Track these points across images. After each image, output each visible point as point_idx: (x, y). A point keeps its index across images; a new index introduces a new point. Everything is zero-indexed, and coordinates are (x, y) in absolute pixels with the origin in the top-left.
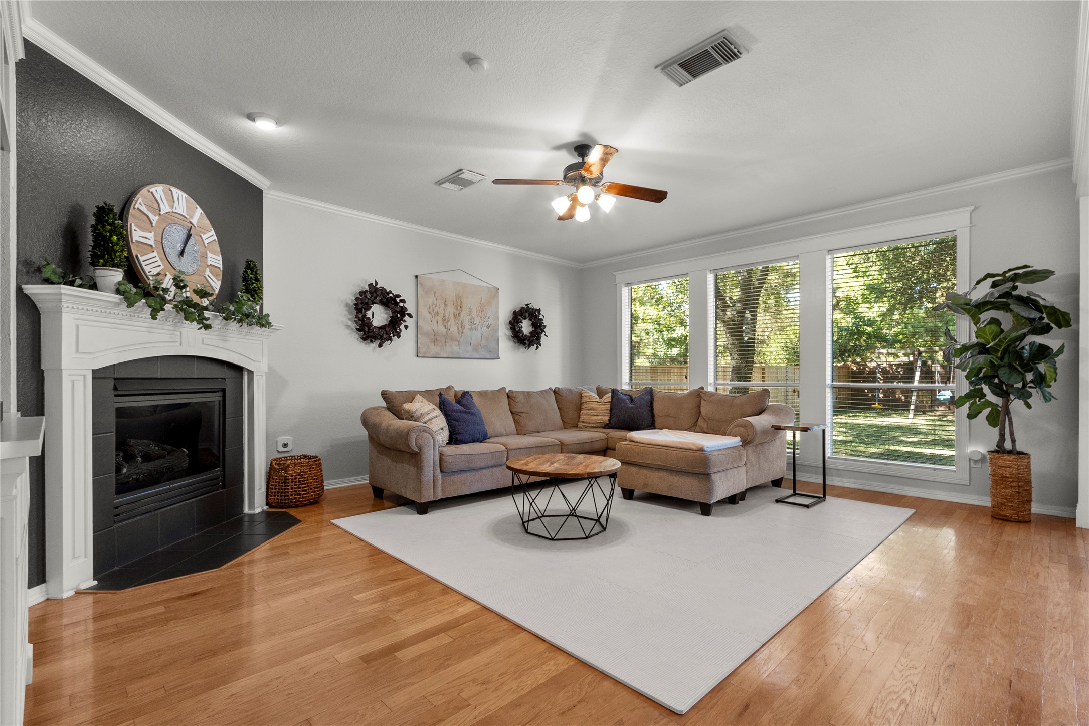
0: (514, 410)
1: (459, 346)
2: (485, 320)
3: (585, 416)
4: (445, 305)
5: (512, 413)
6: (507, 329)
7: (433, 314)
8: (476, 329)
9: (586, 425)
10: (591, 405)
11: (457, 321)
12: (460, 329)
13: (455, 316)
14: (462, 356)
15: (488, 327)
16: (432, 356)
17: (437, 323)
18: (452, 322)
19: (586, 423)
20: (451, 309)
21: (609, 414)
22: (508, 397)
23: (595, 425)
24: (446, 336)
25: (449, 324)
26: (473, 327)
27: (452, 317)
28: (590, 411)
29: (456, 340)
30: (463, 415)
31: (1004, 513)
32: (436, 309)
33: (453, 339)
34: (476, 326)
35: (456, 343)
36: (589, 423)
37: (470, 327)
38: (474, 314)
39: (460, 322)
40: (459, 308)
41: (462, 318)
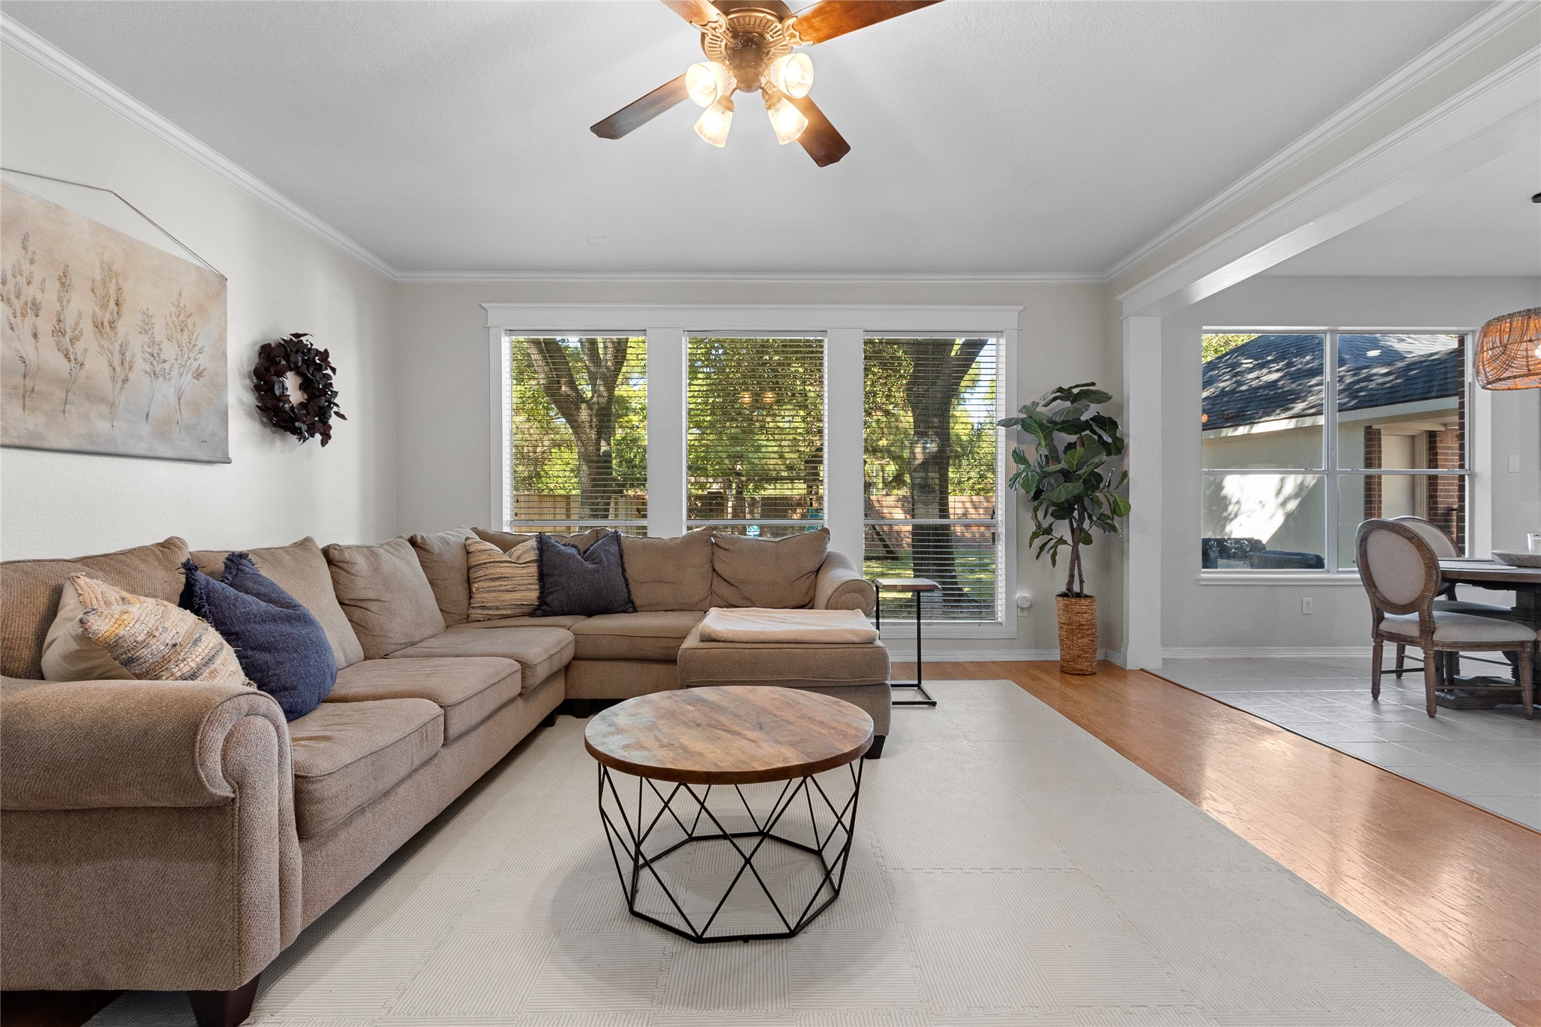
0: (349, 595)
1: (112, 417)
2: (192, 355)
3: (485, 594)
4: (64, 283)
5: (341, 604)
6: (245, 387)
7: (17, 304)
8: (166, 376)
9: (490, 612)
10: (499, 570)
11: (106, 344)
12: (118, 369)
13: (98, 326)
14: (122, 450)
15: (198, 375)
16: (17, 442)
17: (35, 336)
18: (89, 340)
19: (490, 608)
20: (81, 305)
21: (537, 587)
22: (330, 562)
23: (509, 612)
24: (67, 384)
25: (79, 346)
26: (158, 368)
27: (87, 326)
28: (497, 583)
29: (103, 400)
30: (286, 628)
31: (1080, 667)
32: (31, 292)
33: (93, 396)
34: (167, 366)
35: (104, 409)
36: (498, 608)
37: (148, 367)
38: (160, 333)
39: (117, 348)
40: (112, 305)
41: (121, 338)
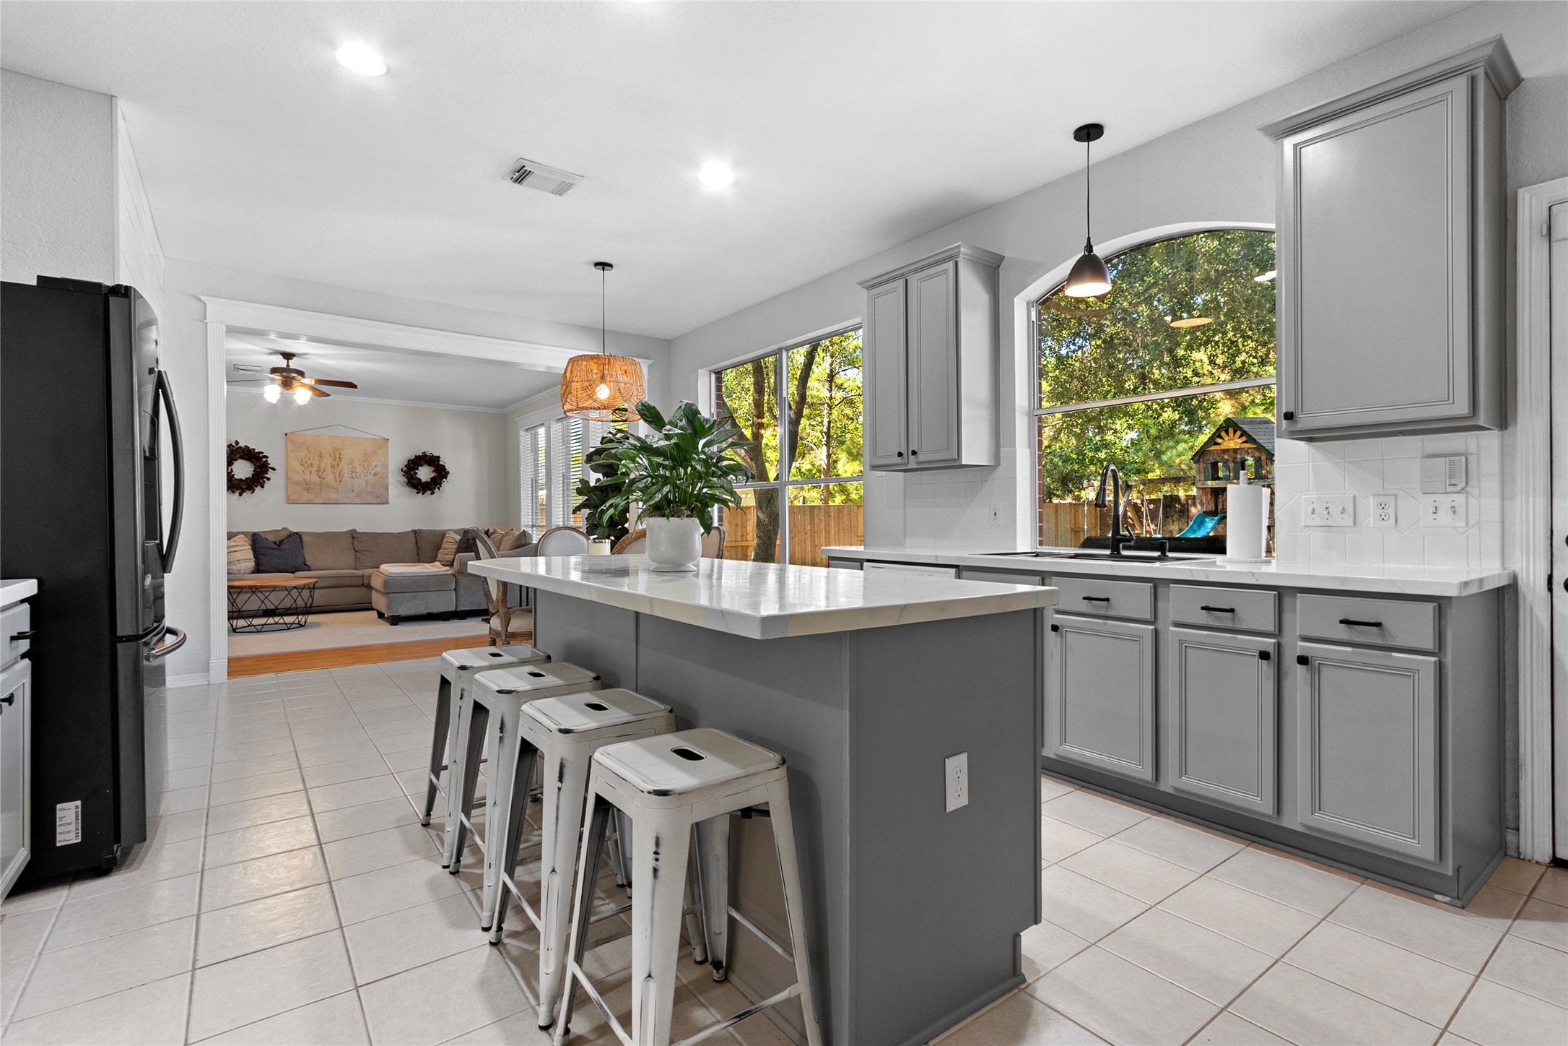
1: (337, 493)
2: (371, 469)
4: (321, 456)
5: (355, 551)
6: (399, 476)
7: (305, 466)
8: (359, 478)
11: (334, 471)
12: (338, 478)
13: (333, 466)
14: (342, 502)
15: (375, 474)
16: (304, 502)
17: (311, 473)
18: (328, 472)
20: (327, 461)
22: (353, 538)
24: (320, 485)
25: (324, 473)
26: (354, 475)
27: (329, 467)
29: (333, 488)
32: (310, 462)
33: (329, 487)
34: (358, 474)
35: (334, 491)
37: (350, 476)
38: (356, 464)
39: (338, 472)
40: (337, 459)
41: (340, 468)
